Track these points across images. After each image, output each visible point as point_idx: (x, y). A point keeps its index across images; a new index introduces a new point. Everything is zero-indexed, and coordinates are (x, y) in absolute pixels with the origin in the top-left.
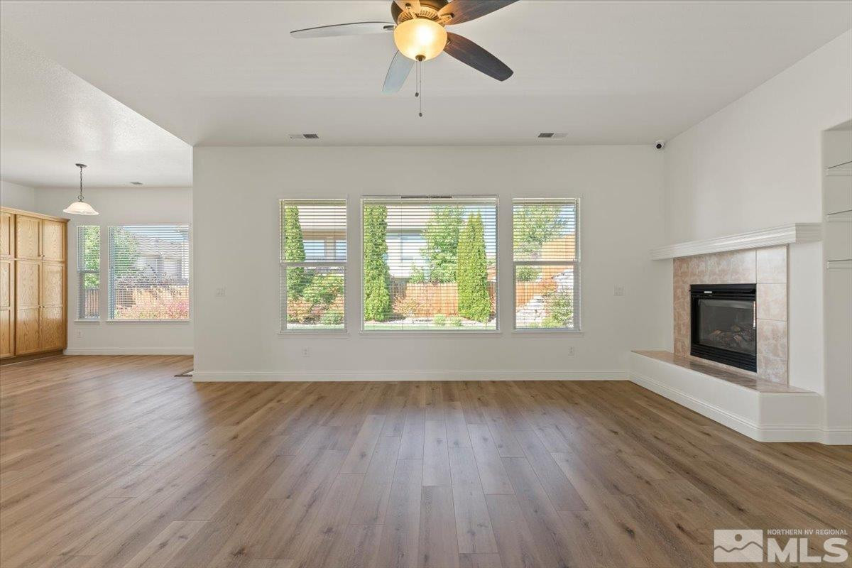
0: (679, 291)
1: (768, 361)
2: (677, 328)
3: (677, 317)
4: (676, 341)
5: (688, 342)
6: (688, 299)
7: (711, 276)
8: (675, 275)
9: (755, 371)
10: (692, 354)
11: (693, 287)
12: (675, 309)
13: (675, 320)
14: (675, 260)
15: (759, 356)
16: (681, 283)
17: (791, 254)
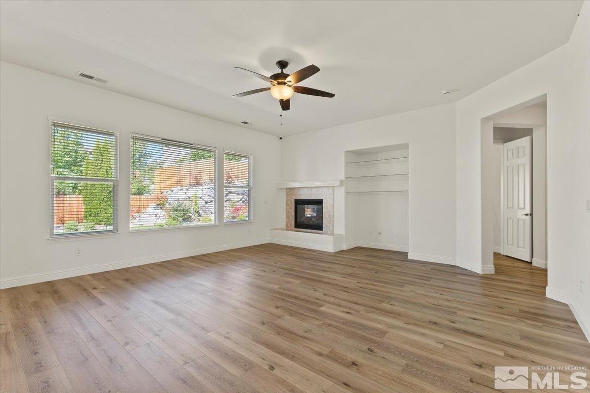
0: (289, 202)
1: (327, 226)
2: (288, 217)
3: (288, 213)
4: (287, 223)
5: (293, 223)
6: (294, 205)
7: (305, 195)
8: (287, 195)
9: (322, 230)
10: (295, 228)
11: (295, 200)
12: (286, 209)
13: (286, 214)
14: (287, 189)
15: (324, 225)
16: (290, 198)
17: (335, 189)
